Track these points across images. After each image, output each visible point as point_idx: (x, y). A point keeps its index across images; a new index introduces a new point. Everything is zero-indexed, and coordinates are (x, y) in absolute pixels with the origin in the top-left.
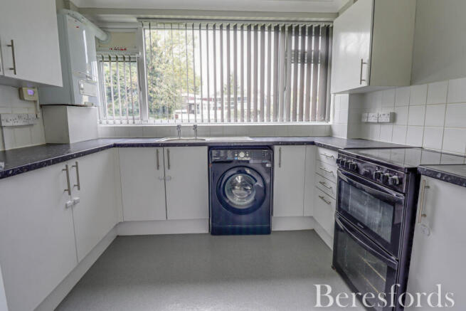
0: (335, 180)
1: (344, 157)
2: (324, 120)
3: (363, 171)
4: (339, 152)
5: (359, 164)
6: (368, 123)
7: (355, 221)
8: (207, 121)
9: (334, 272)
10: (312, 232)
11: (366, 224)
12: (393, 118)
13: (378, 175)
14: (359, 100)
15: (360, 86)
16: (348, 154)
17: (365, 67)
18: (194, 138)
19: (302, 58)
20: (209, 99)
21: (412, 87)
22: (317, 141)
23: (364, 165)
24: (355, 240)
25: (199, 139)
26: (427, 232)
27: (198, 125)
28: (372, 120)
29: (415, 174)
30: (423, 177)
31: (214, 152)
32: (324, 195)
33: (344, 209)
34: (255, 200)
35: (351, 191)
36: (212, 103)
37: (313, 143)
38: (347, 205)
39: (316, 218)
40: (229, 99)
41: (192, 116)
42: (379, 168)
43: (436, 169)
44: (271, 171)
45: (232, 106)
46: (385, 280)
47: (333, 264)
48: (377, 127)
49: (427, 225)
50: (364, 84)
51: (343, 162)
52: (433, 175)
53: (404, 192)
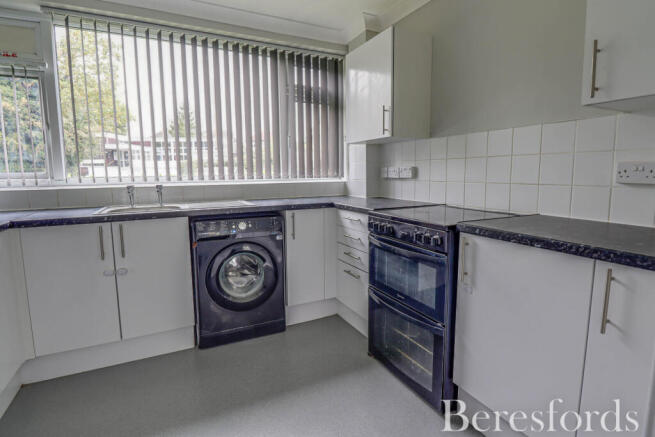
0: (367, 248)
1: (376, 220)
2: (337, 176)
3: (400, 233)
4: (370, 214)
5: (395, 227)
6: (387, 179)
7: (393, 292)
8: (141, 179)
9: (371, 359)
10: (336, 318)
11: (407, 293)
12: (415, 173)
13: (419, 237)
14: (377, 152)
15: (382, 136)
16: (381, 216)
17: (388, 115)
18: (159, 205)
19: (308, 96)
20: (143, 143)
21: (432, 140)
22: (337, 202)
23: (401, 227)
24: (396, 313)
25: (168, 207)
26: (469, 290)
27: (164, 185)
28: (392, 175)
29: (454, 231)
30: (462, 235)
31: (200, 226)
32: (349, 268)
33: (380, 280)
34: (264, 287)
35: (387, 258)
36: (149, 150)
37: (331, 205)
38: (382, 276)
39: (341, 299)
40: (178, 144)
41: (113, 171)
42: (418, 229)
43: (475, 224)
44: (282, 245)
45: (183, 154)
46: (432, 353)
47: (370, 349)
48: (398, 183)
49: (469, 282)
50: (387, 134)
51: (376, 226)
52: (472, 231)
53: (446, 251)
